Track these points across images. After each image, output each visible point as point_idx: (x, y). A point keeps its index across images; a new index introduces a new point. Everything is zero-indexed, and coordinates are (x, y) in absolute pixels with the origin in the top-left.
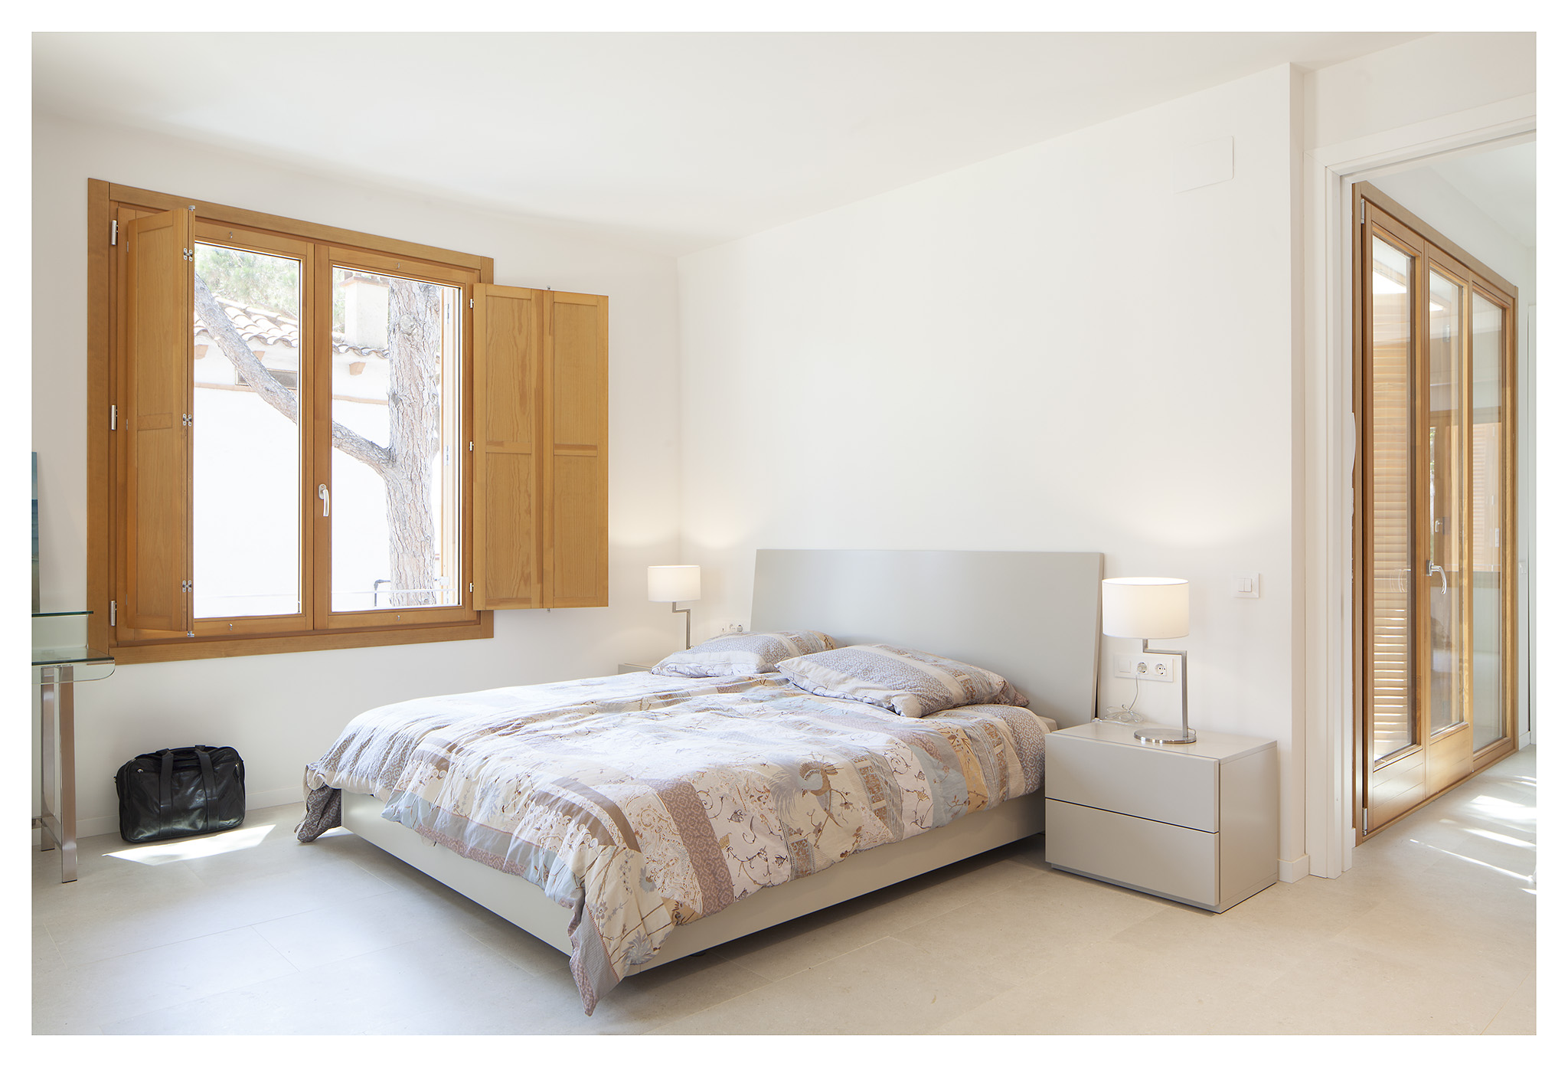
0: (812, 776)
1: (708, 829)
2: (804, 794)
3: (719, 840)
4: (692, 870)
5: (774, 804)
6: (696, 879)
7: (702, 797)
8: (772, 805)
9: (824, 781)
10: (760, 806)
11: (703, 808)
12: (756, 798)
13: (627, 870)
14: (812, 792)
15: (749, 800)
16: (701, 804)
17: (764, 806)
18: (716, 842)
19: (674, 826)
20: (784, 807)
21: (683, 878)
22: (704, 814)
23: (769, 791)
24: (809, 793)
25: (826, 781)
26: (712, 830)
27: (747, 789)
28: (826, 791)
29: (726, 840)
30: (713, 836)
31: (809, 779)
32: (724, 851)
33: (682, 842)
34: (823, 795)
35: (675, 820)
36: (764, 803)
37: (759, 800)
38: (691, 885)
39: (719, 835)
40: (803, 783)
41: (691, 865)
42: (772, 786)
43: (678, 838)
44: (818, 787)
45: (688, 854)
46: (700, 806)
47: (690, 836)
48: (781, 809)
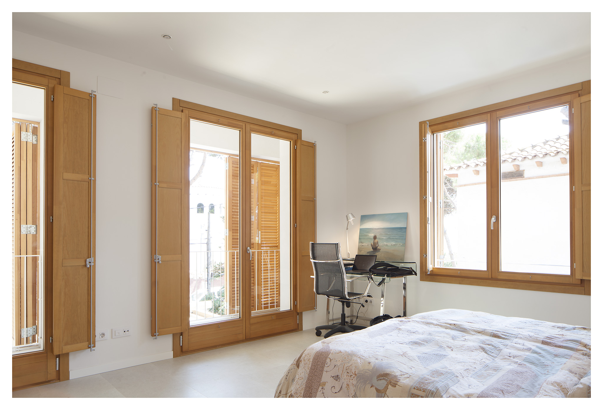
0: (382, 381)
1: (321, 375)
2: (371, 387)
3: (322, 382)
4: (304, 386)
5: (356, 383)
6: (303, 391)
7: (328, 360)
8: (355, 382)
9: (385, 387)
10: (350, 379)
11: (324, 365)
12: (349, 375)
13: (290, 372)
14: (376, 389)
15: (346, 374)
16: (325, 363)
17: (351, 381)
18: (320, 381)
19: (310, 366)
20: (359, 387)
21: (299, 386)
22: (323, 368)
23: (356, 375)
24: (374, 388)
25: (386, 388)
26: (322, 376)
27: (348, 368)
28: (383, 393)
29: (324, 384)
30: (321, 379)
31: (379, 381)
32: (320, 388)
33: (308, 373)
34: (381, 394)
35: (312, 363)
36: (352, 379)
37: (351, 377)
38: (300, 391)
39: (323, 380)
40: (375, 381)
41: (305, 384)
42: (359, 373)
43: (308, 371)
44: (380, 388)
45: (307, 379)
46: (324, 364)
47: (313, 373)
48: (357, 387)
